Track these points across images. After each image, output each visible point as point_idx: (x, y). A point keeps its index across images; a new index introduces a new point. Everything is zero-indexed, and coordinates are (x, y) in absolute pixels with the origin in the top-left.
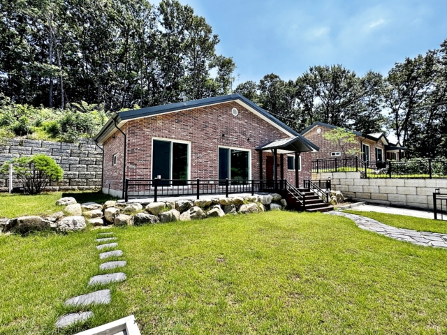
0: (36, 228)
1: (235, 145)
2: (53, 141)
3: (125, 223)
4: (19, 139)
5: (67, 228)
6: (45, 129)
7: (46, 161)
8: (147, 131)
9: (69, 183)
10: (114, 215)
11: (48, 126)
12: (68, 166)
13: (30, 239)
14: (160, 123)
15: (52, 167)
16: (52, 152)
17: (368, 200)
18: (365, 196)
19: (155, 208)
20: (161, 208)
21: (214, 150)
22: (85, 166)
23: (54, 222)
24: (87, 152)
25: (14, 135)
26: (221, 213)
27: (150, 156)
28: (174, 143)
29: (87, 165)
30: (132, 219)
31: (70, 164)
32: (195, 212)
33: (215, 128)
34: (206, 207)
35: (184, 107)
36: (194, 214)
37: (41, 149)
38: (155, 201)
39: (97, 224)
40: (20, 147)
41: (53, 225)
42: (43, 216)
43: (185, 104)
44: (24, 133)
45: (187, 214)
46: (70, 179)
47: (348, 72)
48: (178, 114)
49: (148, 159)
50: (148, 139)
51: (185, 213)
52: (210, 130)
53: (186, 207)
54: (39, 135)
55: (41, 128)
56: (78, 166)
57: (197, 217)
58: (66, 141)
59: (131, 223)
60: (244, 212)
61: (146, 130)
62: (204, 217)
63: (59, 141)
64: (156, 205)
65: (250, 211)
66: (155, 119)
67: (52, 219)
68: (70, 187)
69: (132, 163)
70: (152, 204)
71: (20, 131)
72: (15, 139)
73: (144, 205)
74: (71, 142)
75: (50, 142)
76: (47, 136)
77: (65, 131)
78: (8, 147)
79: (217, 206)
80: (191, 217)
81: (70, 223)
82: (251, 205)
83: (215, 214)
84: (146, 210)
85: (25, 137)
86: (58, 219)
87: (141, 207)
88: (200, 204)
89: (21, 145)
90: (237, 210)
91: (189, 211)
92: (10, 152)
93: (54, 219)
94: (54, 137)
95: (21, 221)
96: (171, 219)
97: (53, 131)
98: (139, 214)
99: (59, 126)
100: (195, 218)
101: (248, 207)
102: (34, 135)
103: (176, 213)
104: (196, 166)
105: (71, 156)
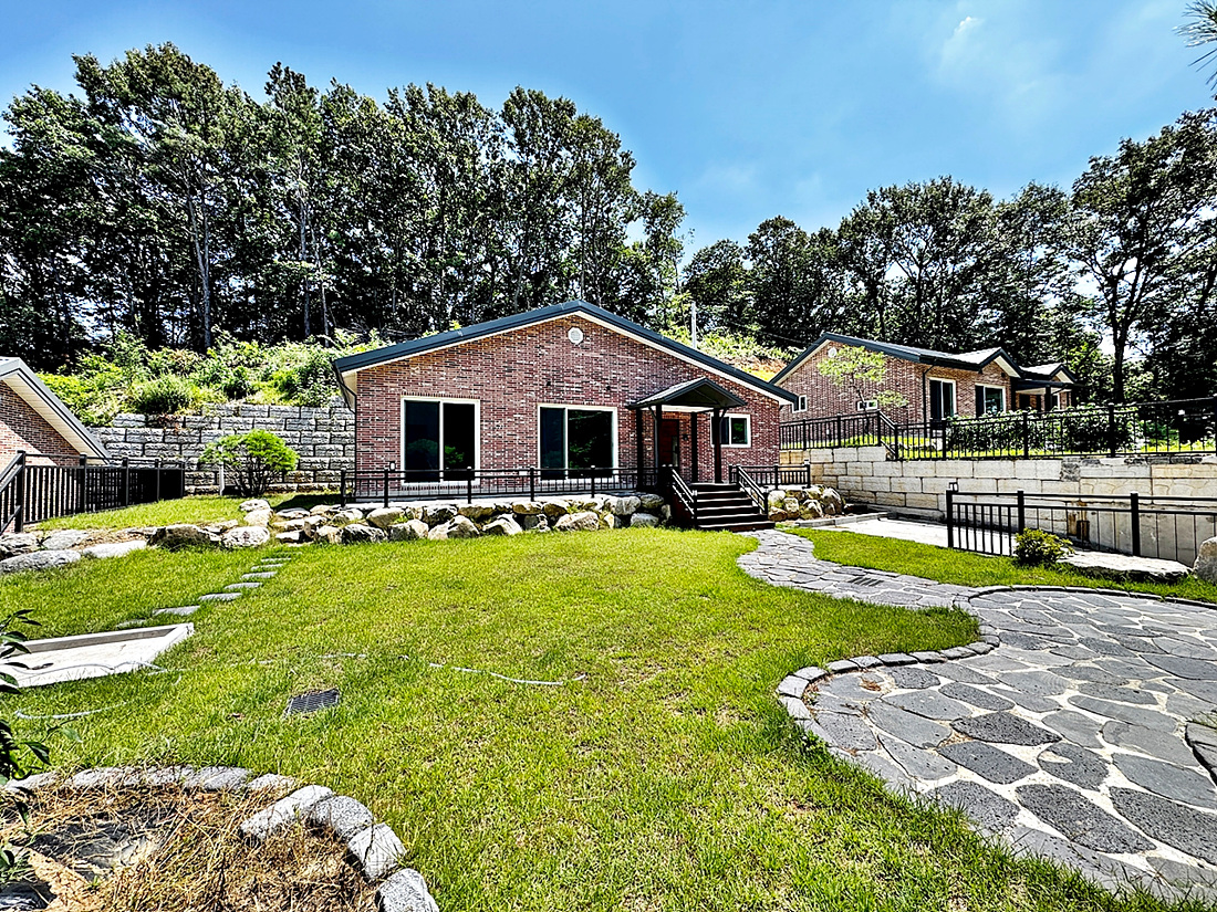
0: (190, 541)
1: (577, 401)
2: (288, 406)
3: (326, 539)
4: (234, 404)
5: (235, 542)
6: (276, 385)
7: (265, 441)
8: (392, 387)
9: (314, 477)
10: (314, 527)
11: (281, 378)
12: (311, 447)
13: (180, 554)
14: (416, 371)
15: (276, 451)
16: (286, 424)
17: (898, 510)
18: (896, 499)
19: (382, 518)
20: (393, 517)
21: (529, 413)
22: (341, 447)
23: (218, 534)
24: (343, 423)
25: (225, 399)
26: (513, 528)
27: (399, 430)
28: (445, 405)
29: (344, 446)
30: (338, 533)
31: (314, 445)
32: (455, 525)
33: (531, 372)
34: (482, 517)
35: (458, 339)
36: (454, 529)
37: (268, 420)
38: (386, 506)
39: (288, 540)
40: (235, 419)
41: (218, 538)
42: (202, 525)
43: (460, 333)
44: (241, 395)
45: (442, 530)
46: (315, 471)
47: (971, 193)
48: (452, 350)
49: (396, 434)
50: (393, 400)
51: (438, 527)
52: (519, 376)
53: (443, 517)
54: (267, 396)
55: (270, 383)
56: (328, 447)
57: (462, 533)
58: (308, 405)
59: (338, 539)
60: (563, 529)
61: (389, 384)
62: (474, 535)
63: (298, 405)
64: (386, 512)
65: (578, 526)
66: (406, 365)
67: (213, 528)
68: (316, 484)
69: (366, 443)
70: (379, 510)
71: (235, 391)
72: (228, 405)
73: (366, 512)
74: (316, 405)
75: (282, 408)
76: (277, 397)
77: (305, 385)
78: (217, 420)
79: (504, 515)
80: (448, 534)
81: (240, 535)
82: (582, 515)
83: (499, 531)
84: (368, 521)
85: (244, 400)
86: (224, 530)
87: (361, 515)
88: (468, 513)
89: (236, 415)
90: (551, 524)
91: (447, 524)
92: (219, 428)
93: (218, 531)
94: (287, 398)
95: (170, 531)
96: (410, 536)
97: (288, 388)
98: (351, 526)
99: (296, 378)
100: (456, 536)
101: (575, 518)
102: (258, 397)
103: (419, 527)
104: (491, 444)
105: (316, 430)
